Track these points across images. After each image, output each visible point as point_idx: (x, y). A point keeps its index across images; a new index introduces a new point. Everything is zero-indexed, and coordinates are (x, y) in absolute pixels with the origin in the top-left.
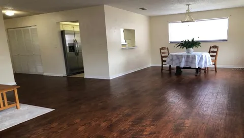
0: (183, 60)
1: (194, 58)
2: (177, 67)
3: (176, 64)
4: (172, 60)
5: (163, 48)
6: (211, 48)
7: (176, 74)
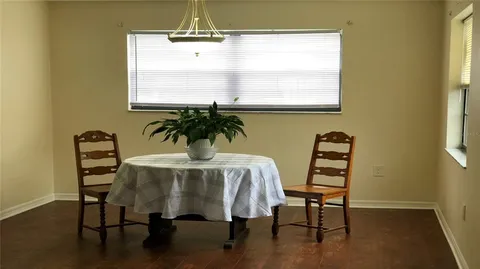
0: (176, 188)
1: (216, 179)
2: (152, 216)
3: (149, 204)
4: (131, 186)
5: (89, 136)
6: (319, 139)
7: (148, 244)
